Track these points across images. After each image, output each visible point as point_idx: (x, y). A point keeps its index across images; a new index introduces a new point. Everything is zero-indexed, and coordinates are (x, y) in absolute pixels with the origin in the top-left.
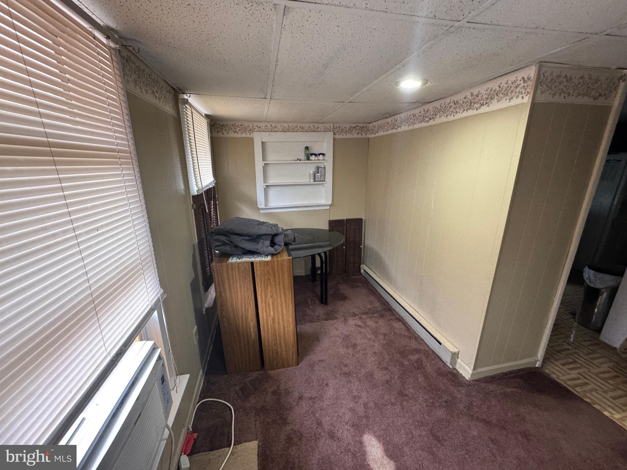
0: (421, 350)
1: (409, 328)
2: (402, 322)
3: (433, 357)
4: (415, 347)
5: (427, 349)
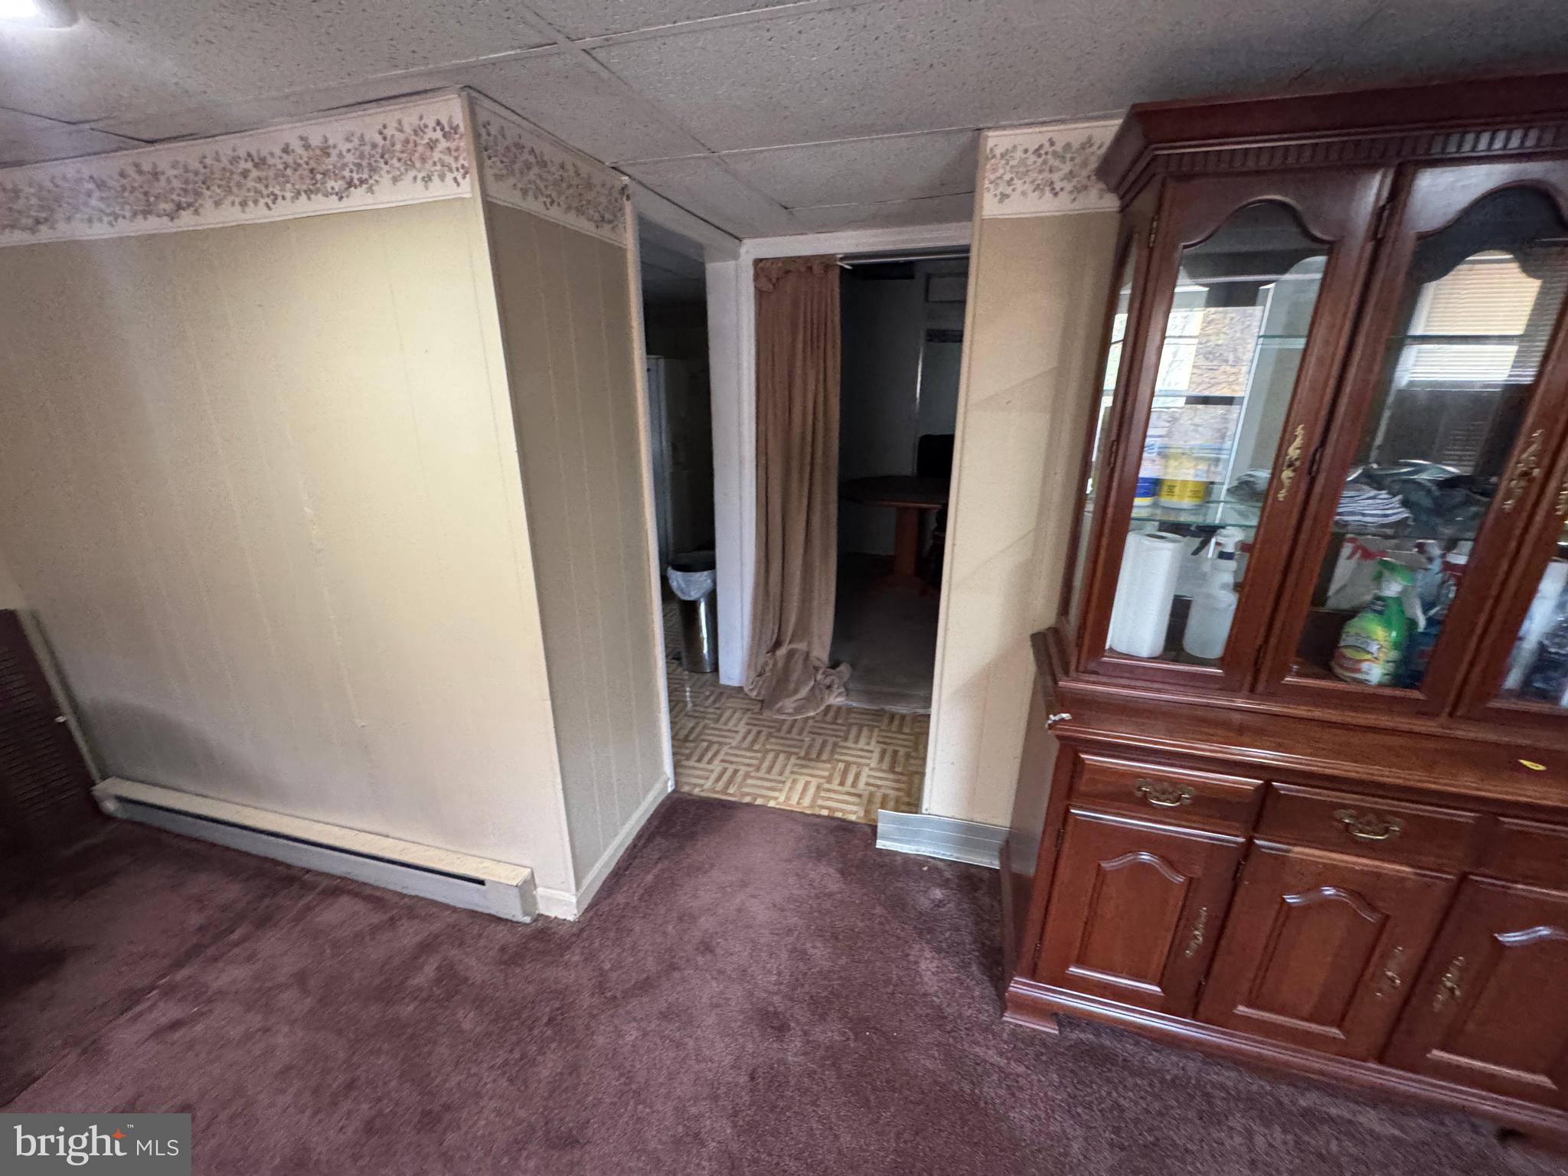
0: (437, 936)
1: (378, 894)
2: (349, 892)
3: (476, 930)
4: (418, 939)
5: (452, 919)
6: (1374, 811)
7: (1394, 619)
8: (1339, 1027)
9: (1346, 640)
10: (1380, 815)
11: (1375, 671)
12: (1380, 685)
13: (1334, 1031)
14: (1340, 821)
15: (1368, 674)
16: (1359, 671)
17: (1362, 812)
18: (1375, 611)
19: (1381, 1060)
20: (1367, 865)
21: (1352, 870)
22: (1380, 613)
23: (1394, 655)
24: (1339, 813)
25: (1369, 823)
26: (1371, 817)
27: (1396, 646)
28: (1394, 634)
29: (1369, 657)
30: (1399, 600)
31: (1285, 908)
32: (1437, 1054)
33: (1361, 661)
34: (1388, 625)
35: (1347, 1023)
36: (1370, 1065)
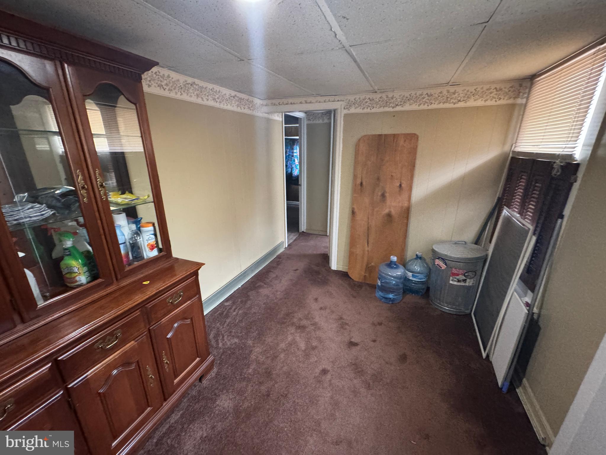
6: (108, 334)
7: (77, 255)
8: (149, 407)
9: (64, 272)
10: (111, 334)
11: (83, 278)
12: (88, 283)
13: (149, 409)
14: (98, 348)
15: (81, 281)
16: (76, 281)
17: (103, 339)
18: (68, 255)
19: (165, 400)
20: (119, 353)
21: (116, 359)
22: (70, 255)
23: (85, 269)
24: (95, 346)
25: (109, 340)
26: (108, 337)
27: (84, 265)
28: (80, 261)
29: (77, 274)
30: (74, 247)
31: (102, 395)
32: (176, 381)
33: (75, 277)
34: (76, 259)
35: (150, 404)
36: (164, 404)
